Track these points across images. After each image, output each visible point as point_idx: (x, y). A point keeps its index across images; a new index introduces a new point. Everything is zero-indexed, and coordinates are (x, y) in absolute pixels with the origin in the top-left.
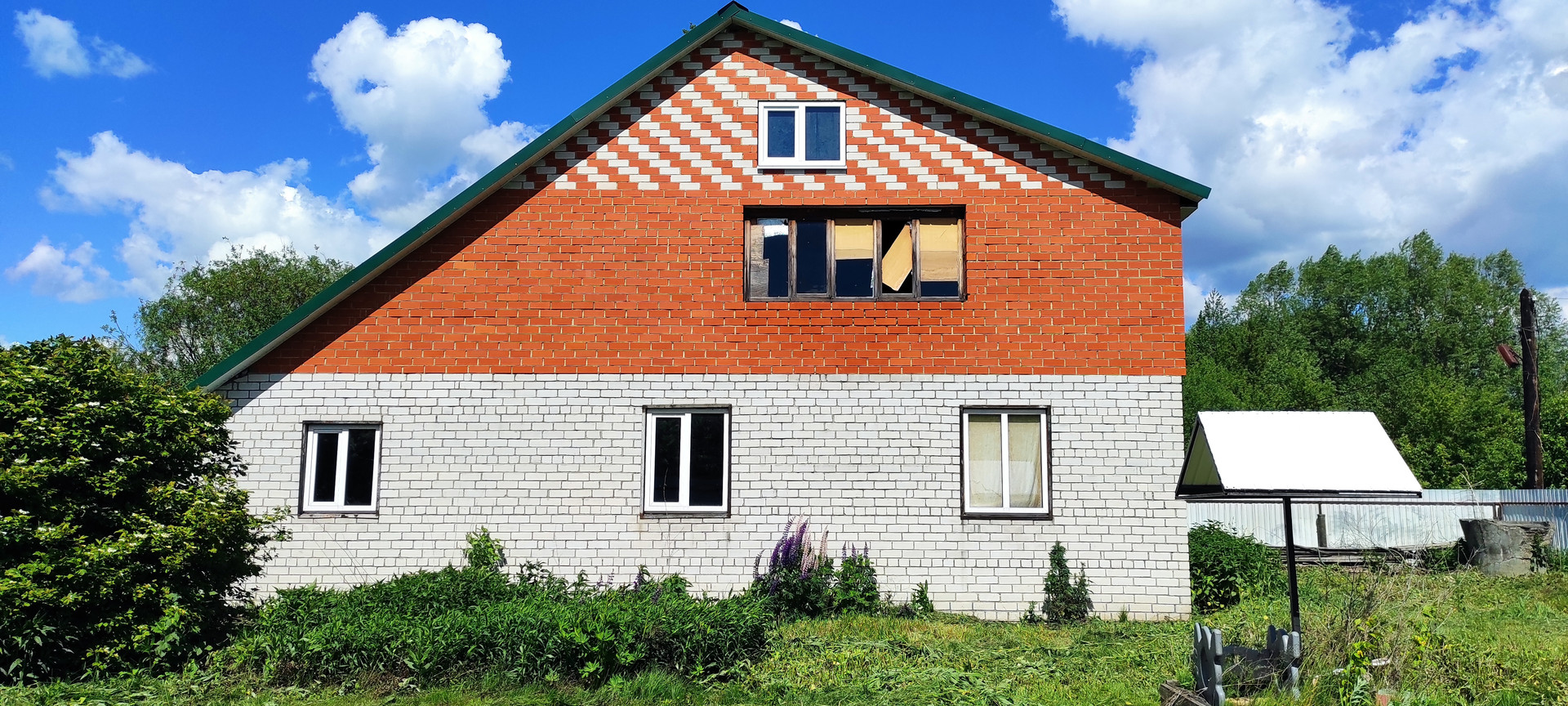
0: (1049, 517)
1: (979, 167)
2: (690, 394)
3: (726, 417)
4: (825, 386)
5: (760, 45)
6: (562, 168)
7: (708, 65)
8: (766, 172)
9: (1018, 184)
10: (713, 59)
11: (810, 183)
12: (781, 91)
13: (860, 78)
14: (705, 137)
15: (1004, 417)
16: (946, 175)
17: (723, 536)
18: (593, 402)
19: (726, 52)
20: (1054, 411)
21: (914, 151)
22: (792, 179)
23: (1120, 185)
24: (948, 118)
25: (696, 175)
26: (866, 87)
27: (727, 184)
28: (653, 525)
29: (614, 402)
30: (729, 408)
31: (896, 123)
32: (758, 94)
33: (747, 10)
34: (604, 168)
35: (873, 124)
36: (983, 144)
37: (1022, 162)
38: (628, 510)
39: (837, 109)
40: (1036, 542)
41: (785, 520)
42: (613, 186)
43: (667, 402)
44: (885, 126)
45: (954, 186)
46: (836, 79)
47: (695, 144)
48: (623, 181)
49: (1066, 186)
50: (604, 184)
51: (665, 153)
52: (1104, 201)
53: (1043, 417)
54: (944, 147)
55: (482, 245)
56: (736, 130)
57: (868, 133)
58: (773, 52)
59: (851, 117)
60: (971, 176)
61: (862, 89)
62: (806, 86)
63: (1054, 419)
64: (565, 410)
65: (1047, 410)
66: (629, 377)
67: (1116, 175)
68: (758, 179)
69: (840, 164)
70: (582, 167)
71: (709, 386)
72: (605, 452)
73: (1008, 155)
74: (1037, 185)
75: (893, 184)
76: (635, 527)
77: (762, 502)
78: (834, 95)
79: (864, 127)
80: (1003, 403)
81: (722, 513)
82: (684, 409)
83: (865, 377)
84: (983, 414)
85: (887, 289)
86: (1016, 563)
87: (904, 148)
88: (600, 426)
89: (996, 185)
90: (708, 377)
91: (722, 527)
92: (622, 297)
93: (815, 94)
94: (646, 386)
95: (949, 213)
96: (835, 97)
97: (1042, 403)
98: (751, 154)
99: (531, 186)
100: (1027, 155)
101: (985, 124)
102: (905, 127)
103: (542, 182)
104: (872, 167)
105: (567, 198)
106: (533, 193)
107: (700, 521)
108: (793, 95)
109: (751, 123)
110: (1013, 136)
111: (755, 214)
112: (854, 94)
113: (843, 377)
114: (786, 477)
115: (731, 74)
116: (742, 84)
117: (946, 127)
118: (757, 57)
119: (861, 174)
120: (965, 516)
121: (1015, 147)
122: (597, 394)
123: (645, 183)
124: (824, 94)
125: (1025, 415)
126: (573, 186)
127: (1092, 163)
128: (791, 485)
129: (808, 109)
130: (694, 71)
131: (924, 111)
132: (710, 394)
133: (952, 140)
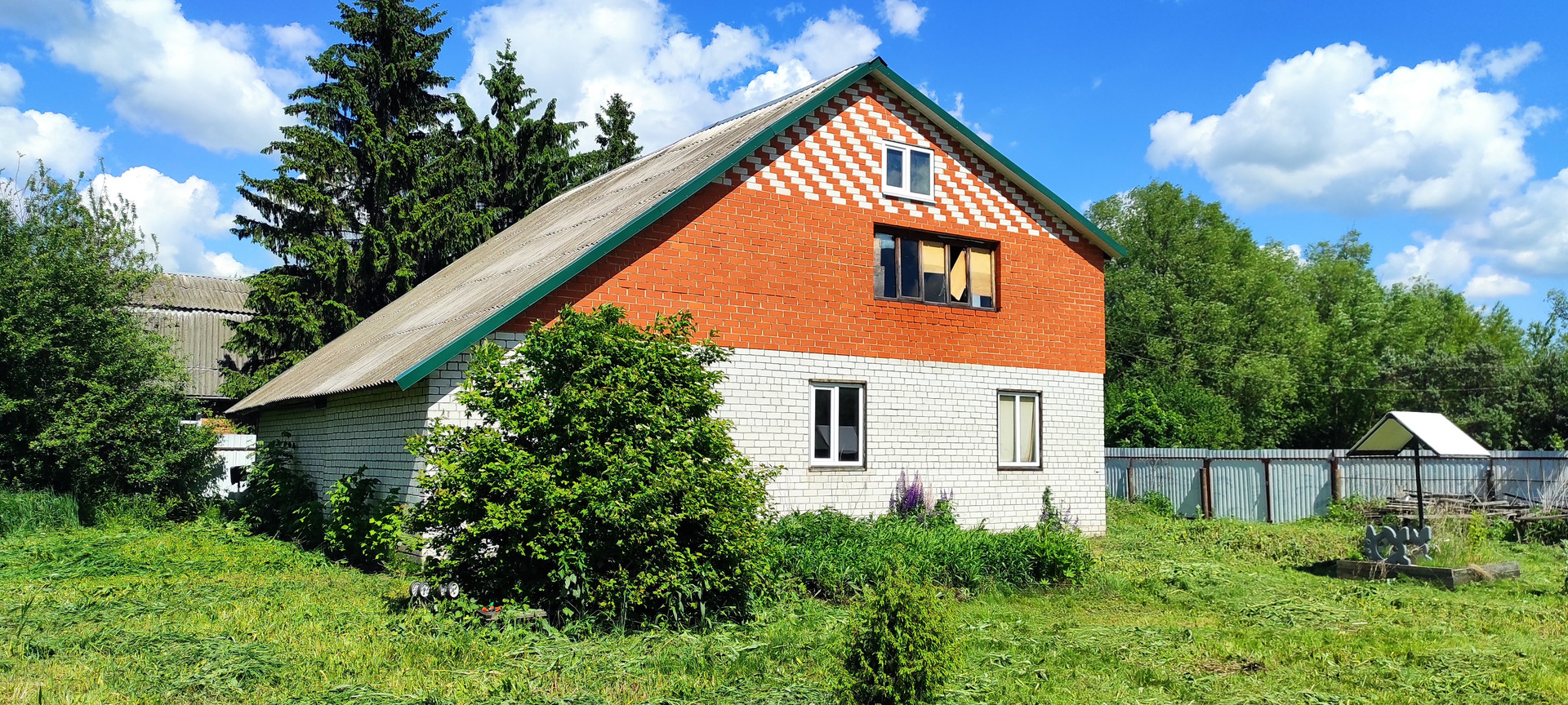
0: (1040, 468)
2: (840, 371)
3: (861, 391)
4: (923, 370)
5: (882, 93)
6: (752, 171)
7: (851, 103)
8: (888, 197)
10: (854, 99)
11: (914, 211)
12: (895, 133)
14: (850, 164)
15: (1018, 397)
16: (990, 218)
17: (862, 485)
18: (775, 374)
19: (862, 95)
20: (1044, 395)
21: (971, 194)
22: (902, 206)
23: (1076, 240)
24: (991, 175)
27: (864, 204)
28: (817, 477)
29: (790, 375)
30: (864, 385)
31: (963, 172)
32: (882, 133)
33: (886, 65)
35: (950, 171)
36: (1008, 196)
37: (1029, 215)
38: (800, 465)
39: (928, 155)
40: (1035, 484)
41: (899, 472)
42: (787, 192)
43: (825, 377)
44: (957, 174)
45: (993, 226)
46: (929, 132)
47: (842, 165)
48: (794, 188)
49: (1051, 236)
50: (782, 190)
51: (823, 171)
52: (1069, 249)
53: (1037, 398)
54: (990, 197)
55: (692, 228)
56: (867, 157)
57: (947, 178)
58: (892, 101)
59: (937, 164)
60: (1004, 222)
61: (944, 142)
62: (911, 133)
63: (1044, 400)
64: (756, 380)
65: (1040, 394)
66: (799, 355)
67: (1076, 233)
68: (883, 202)
69: (929, 198)
70: (766, 172)
71: (852, 365)
72: (785, 416)
73: (1022, 208)
74: (1036, 233)
75: (963, 221)
76: (805, 479)
77: (885, 458)
78: (927, 144)
79: (945, 173)
80: (1018, 388)
81: (860, 467)
82: (836, 383)
83: (945, 364)
84: (1006, 395)
85: (953, 299)
86: (1025, 501)
87: (968, 194)
88: (781, 395)
89: (1015, 230)
90: (853, 358)
91: (861, 477)
92: (795, 288)
93: (916, 140)
94: (811, 363)
95: (990, 246)
96: (929, 146)
97: (1038, 389)
98: (877, 181)
99: (728, 182)
100: (1032, 210)
101: (1011, 184)
102: (968, 177)
103: (737, 181)
104: (951, 207)
105: (757, 198)
106: (731, 189)
107: (847, 473)
108: (903, 139)
109: (877, 156)
110: (1029, 198)
111: (880, 229)
112: (939, 146)
113: (933, 363)
114: (901, 439)
115: (864, 113)
116: (872, 123)
117: (991, 182)
118: (881, 103)
119: (943, 208)
120: (1000, 469)
121: (1025, 204)
122: (777, 367)
123: (810, 195)
124: (923, 142)
125: (1030, 396)
126: (759, 187)
127: (1064, 223)
128: (904, 445)
129: (912, 152)
130: (841, 105)
131: (979, 167)
132: (854, 372)
133: (994, 192)
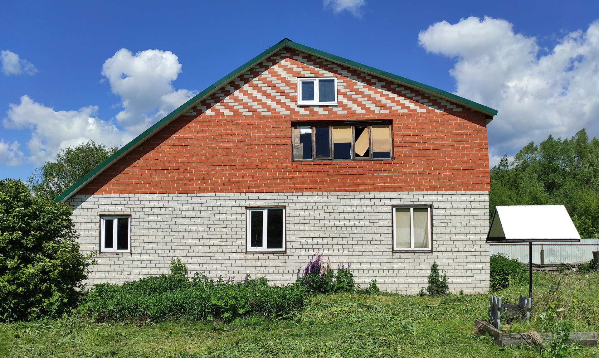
0: (431, 252)
1: (398, 103)
2: (267, 201)
3: (284, 211)
4: (329, 197)
5: (298, 55)
6: (209, 106)
7: (274, 63)
8: (301, 107)
9: (416, 110)
10: (277, 61)
11: (321, 111)
12: (307, 73)
13: (343, 67)
14: (273, 93)
15: (412, 209)
16: (384, 107)
17: (283, 261)
18: (222, 205)
19: (282, 58)
20: (434, 207)
21: (369, 97)
22: (313, 109)
23: (460, 110)
24: (383, 83)
25: (269, 109)
26: (346, 71)
27: (283, 112)
28: (251, 257)
29: (232, 205)
30: (285, 207)
31: (360, 86)
32: (298, 75)
33: (292, 41)
34: (227, 106)
35: (350, 86)
36: (399, 94)
37: (417, 101)
38: (239, 251)
39: (334, 80)
40: (426, 262)
41: (312, 254)
42: (232, 114)
43: (257, 205)
44: (355, 87)
45: (387, 111)
46: (333, 68)
47: (268, 96)
48: (236, 111)
49: (437, 111)
50: (227, 113)
51: (255, 100)
52: (453, 117)
53: (429, 209)
54: (382, 95)
55: (172, 139)
56: (287, 90)
57: (348, 90)
58: (304, 58)
59: (339, 84)
60: (394, 107)
61: (345, 72)
62: (319, 71)
63: (434, 210)
64: (210, 209)
65: (431, 206)
66: (239, 194)
67: (458, 106)
68: (297, 110)
69: (335, 103)
70: (218, 106)
71: (276, 198)
72: (228, 226)
73: (410, 98)
74: (424, 111)
75: (359, 111)
76: (243, 258)
77: (301, 247)
78: (332, 74)
79: (345, 87)
80: (411, 203)
81: (283, 251)
82: (264, 208)
83: (348, 193)
84: (402, 208)
85: (358, 155)
86: (416, 271)
87: (364, 96)
88: (226, 215)
89: (406, 111)
90: (275, 194)
91: (282, 257)
92: (236, 161)
93: (323, 74)
94: (247, 198)
95: (386, 123)
96: (332, 76)
97: (429, 204)
98: (294, 99)
99: (195, 114)
100: (419, 98)
101: (400, 86)
102: (364, 87)
103: (200, 112)
104: (350, 104)
105: (211, 119)
106: (196, 117)
107: (272, 255)
108: (313, 75)
109: (295, 87)
110: (412, 90)
111: (296, 124)
112: (341, 74)
113: (338, 193)
114: (312, 236)
115: (285, 67)
116: (290, 71)
117: (383, 87)
118: (297, 60)
119: (345, 107)
120: (394, 252)
121: (413, 95)
122: (224, 201)
123: (246, 112)
124: (327, 75)
125: (421, 208)
126: (213, 114)
127: (447, 101)
128: (314, 239)
129: (320, 81)
130: (268, 66)
131: (372, 81)
132: (276, 201)
133: (385, 92)
